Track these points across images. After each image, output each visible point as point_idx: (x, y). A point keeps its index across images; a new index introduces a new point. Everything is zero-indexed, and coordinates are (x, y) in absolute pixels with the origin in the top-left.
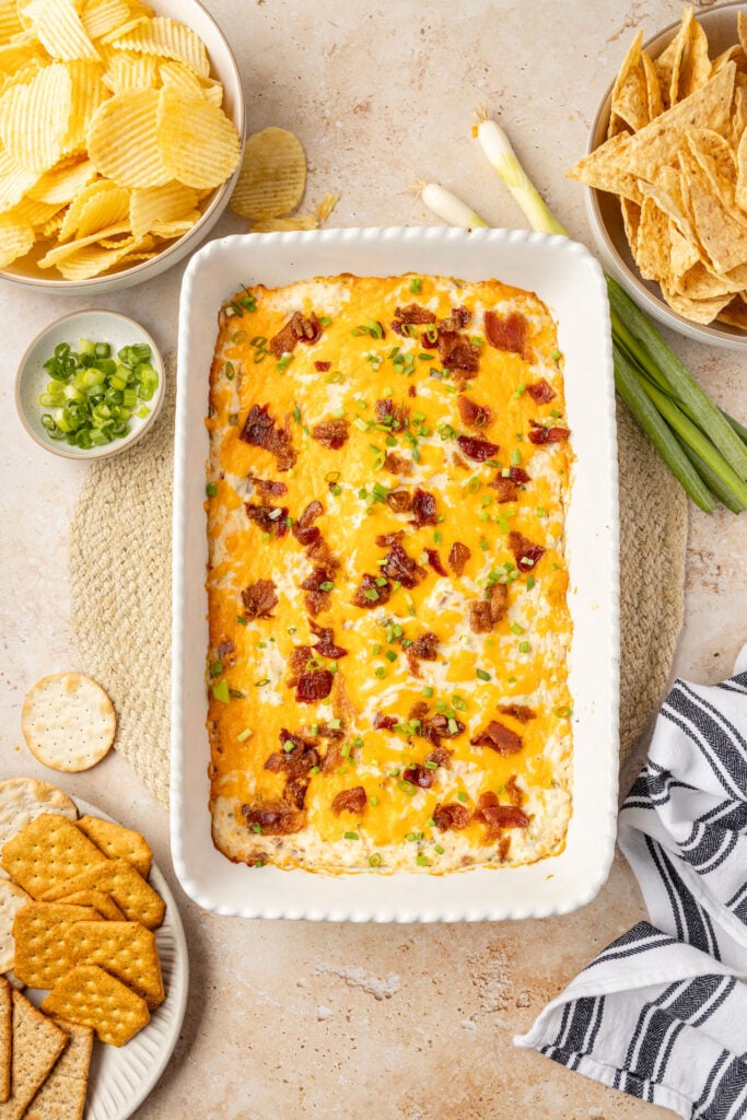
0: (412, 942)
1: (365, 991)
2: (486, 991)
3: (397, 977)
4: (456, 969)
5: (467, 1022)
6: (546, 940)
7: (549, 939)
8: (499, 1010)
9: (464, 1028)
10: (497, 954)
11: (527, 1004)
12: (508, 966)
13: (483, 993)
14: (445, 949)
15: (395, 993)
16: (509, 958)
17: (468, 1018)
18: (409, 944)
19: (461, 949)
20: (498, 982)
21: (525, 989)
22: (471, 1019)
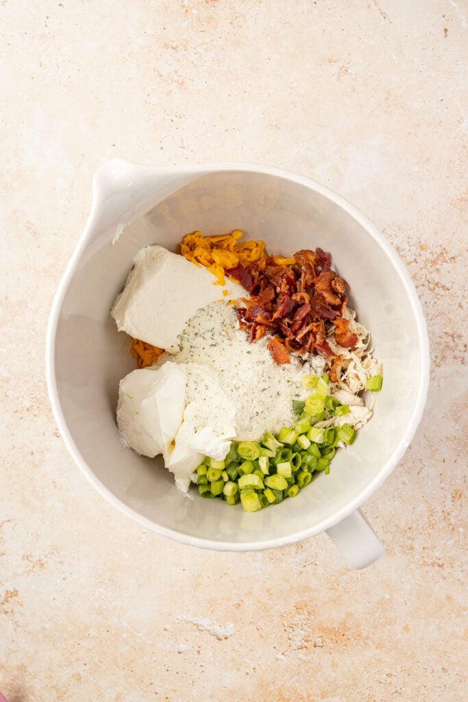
0: (243, 601)
1: (210, 634)
2: (293, 635)
3: (232, 625)
4: (273, 621)
5: (279, 656)
6: (335, 602)
7: (337, 602)
8: (302, 648)
9: (278, 660)
10: (301, 611)
11: (321, 645)
12: (308, 619)
13: (291, 637)
14: (265, 607)
15: (231, 636)
16: (309, 613)
17: (281, 654)
18: (240, 603)
19: (276, 607)
20: (302, 629)
21: (320, 635)
22: (283, 654)
